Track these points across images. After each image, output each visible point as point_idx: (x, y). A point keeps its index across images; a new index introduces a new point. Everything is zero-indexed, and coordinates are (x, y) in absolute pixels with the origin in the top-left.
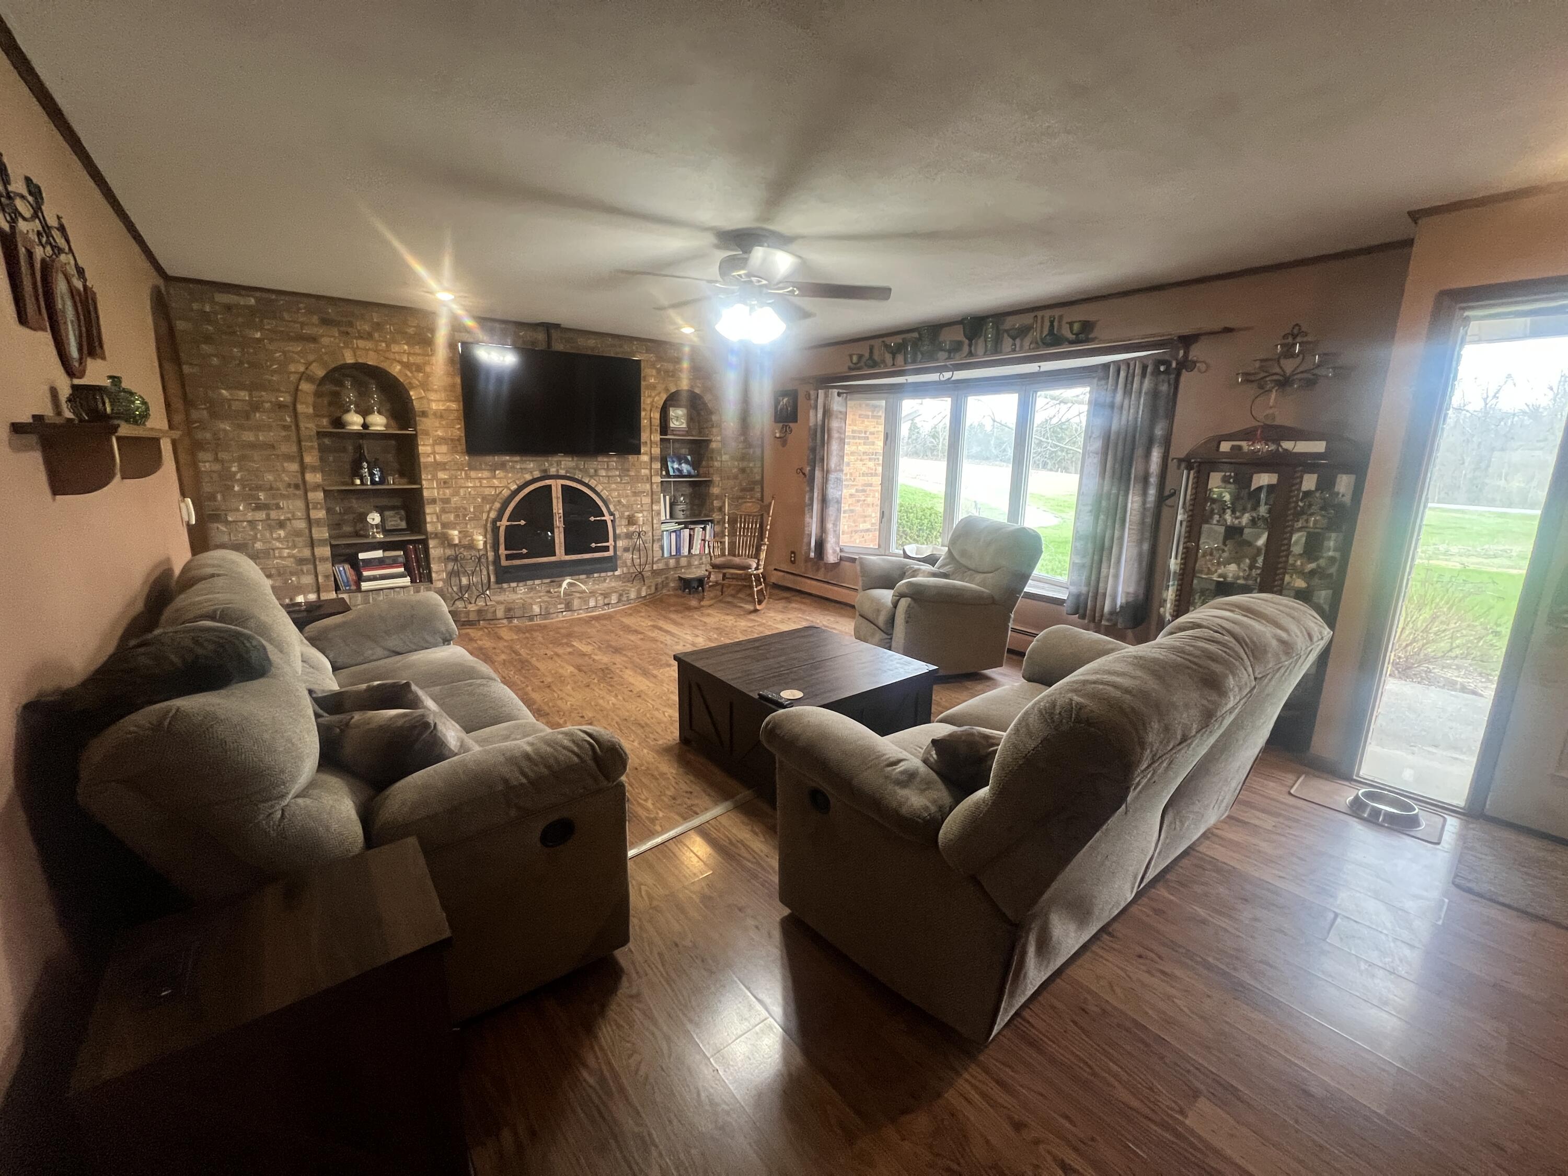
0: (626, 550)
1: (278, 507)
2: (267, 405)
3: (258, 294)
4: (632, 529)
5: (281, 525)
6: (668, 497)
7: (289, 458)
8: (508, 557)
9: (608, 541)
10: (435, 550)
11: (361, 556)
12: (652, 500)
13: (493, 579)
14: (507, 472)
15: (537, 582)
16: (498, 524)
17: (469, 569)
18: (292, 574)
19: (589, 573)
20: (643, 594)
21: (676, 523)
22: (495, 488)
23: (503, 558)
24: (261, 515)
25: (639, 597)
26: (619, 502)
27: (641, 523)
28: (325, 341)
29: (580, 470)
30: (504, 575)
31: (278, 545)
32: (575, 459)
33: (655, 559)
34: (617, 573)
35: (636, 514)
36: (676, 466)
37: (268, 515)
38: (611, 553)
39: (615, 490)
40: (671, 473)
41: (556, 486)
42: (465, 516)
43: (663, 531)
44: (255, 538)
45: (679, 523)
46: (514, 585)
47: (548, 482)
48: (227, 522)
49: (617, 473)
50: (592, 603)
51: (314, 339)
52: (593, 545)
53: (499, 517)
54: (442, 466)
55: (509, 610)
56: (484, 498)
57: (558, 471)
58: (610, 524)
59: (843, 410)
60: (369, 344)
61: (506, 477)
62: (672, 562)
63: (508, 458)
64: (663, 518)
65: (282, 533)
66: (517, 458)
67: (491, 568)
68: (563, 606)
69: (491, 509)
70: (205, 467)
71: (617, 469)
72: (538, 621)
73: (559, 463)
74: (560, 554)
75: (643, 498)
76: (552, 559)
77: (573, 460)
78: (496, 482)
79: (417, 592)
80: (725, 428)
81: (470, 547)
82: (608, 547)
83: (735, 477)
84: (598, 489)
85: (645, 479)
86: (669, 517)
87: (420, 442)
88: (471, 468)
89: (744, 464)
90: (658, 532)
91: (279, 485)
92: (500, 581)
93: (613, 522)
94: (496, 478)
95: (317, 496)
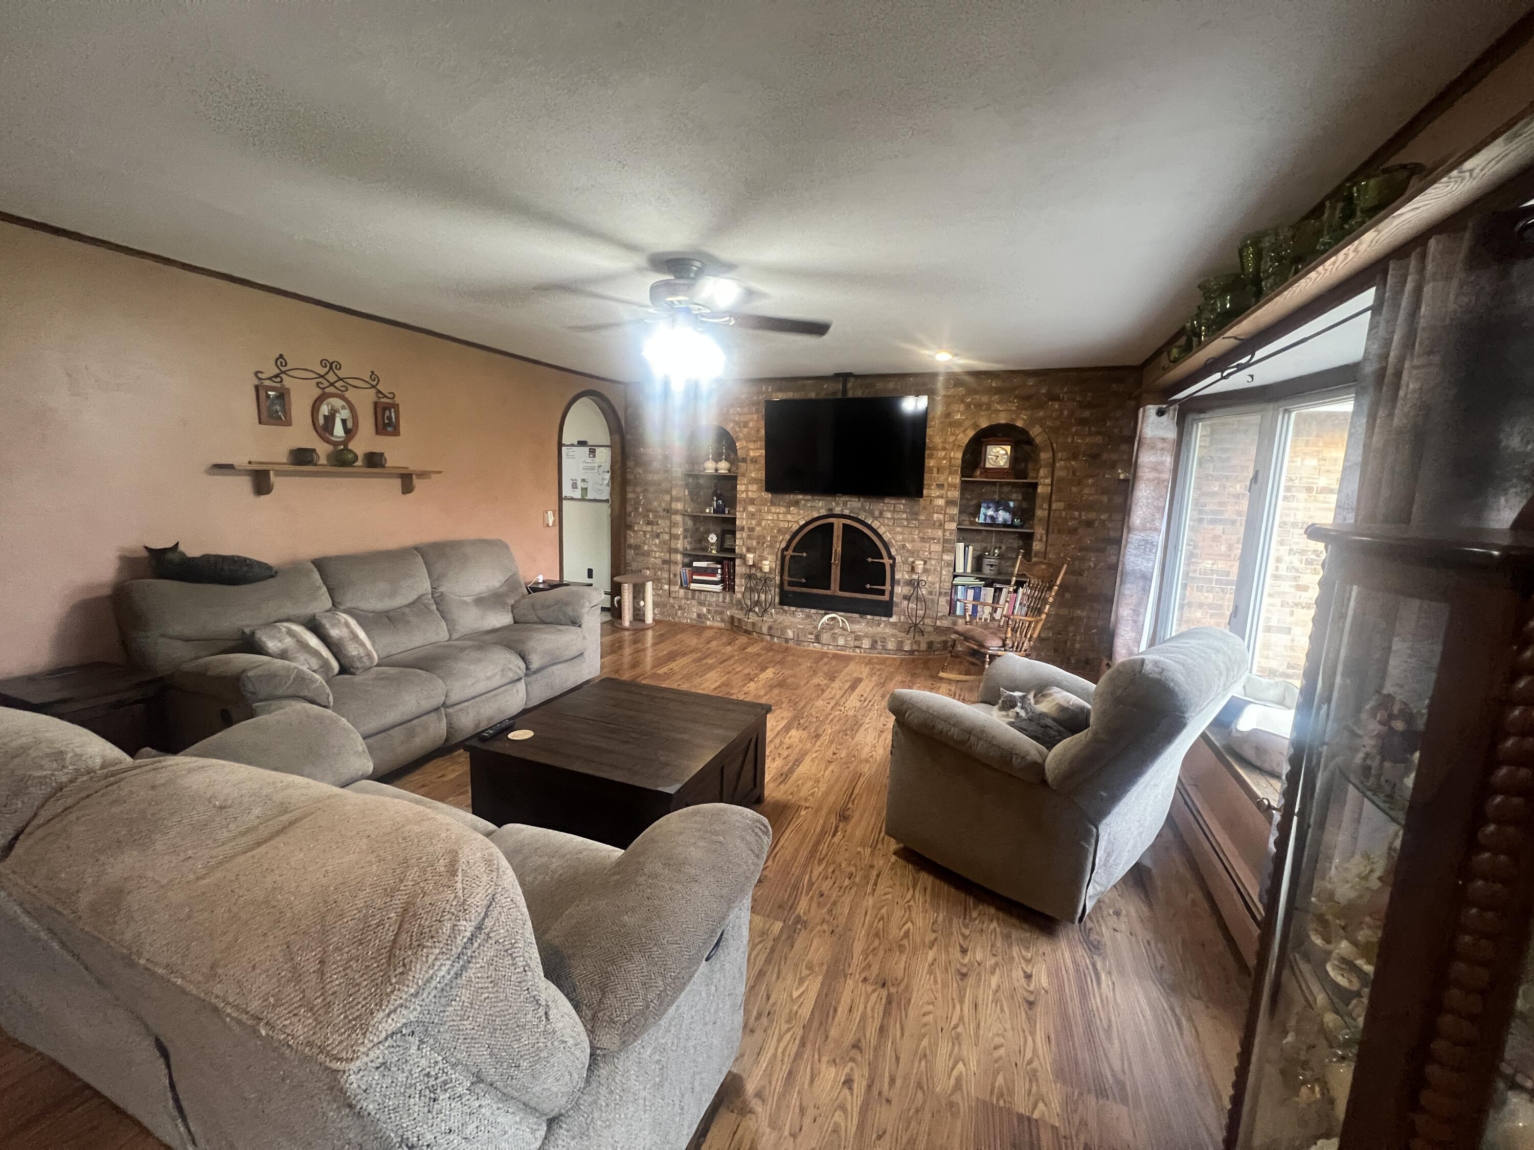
0: (907, 598)
1: (658, 524)
4: (915, 577)
5: (658, 536)
6: (971, 548)
9: (884, 585)
10: (740, 569)
11: (695, 564)
12: (947, 548)
13: (777, 600)
14: (799, 509)
15: (813, 611)
16: (785, 553)
17: (759, 588)
19: (863, 613)
20: (907, 648)
21: (977, 578)
22: (789, 522)
23: (786, 583)
24: (649, 528)
25: (900, 649)
26: (904, 546)
27: (921, 572)
29: (865, 511)
30: (787, 599)
31: (655, 549)
32: (862, 499)
34: (893, 620)
37: (652, 529)
38: (886, 597)
39: (898, 533)
41: (838, 524)
42: (763, 543)
43: (955, 585)
44: (645, 543)
45: (981, 579)
46: (793, 609)
47: (831, 520)
48: (634, 531)
49: (904, 516)
50: (841, 642)
52: (868, 586)
53: (786, 548)
54: (752, 502)
55: (770, 628)
56: (779, 531)
57: (842, 510)
58: (888, 568)
59: (1170, 435)
61: (799, 514)
62: (962, 623)
63: (801, 496)
64: (960, 571)
65: (657, 541)
66: (809, 497)
67: (777, 590)
68: (813, 637)
69: (783, 539)
70: (630, 496)
71: (904, 512)
72: (791, 643)
73: (845, 504)
74: (835, 589)
75: (932, 546)
76: (827, 592)
77: (859, 501)
78: (789, 517)
79: (725, 598)
80: (1061, 468)
81: (761, 569)
82: (884, 591)
83: (1073, 531)
84: (881, 531)
85: (937, 524)
86: (969, 570)
87: (739, 482)
88: (773, 504)
89: (1092, 515)
90: (946, 584)
91: (660, 509)
92: (782, 603)
93: (893, 566)
94: (789, 513)
95: (678, 518)
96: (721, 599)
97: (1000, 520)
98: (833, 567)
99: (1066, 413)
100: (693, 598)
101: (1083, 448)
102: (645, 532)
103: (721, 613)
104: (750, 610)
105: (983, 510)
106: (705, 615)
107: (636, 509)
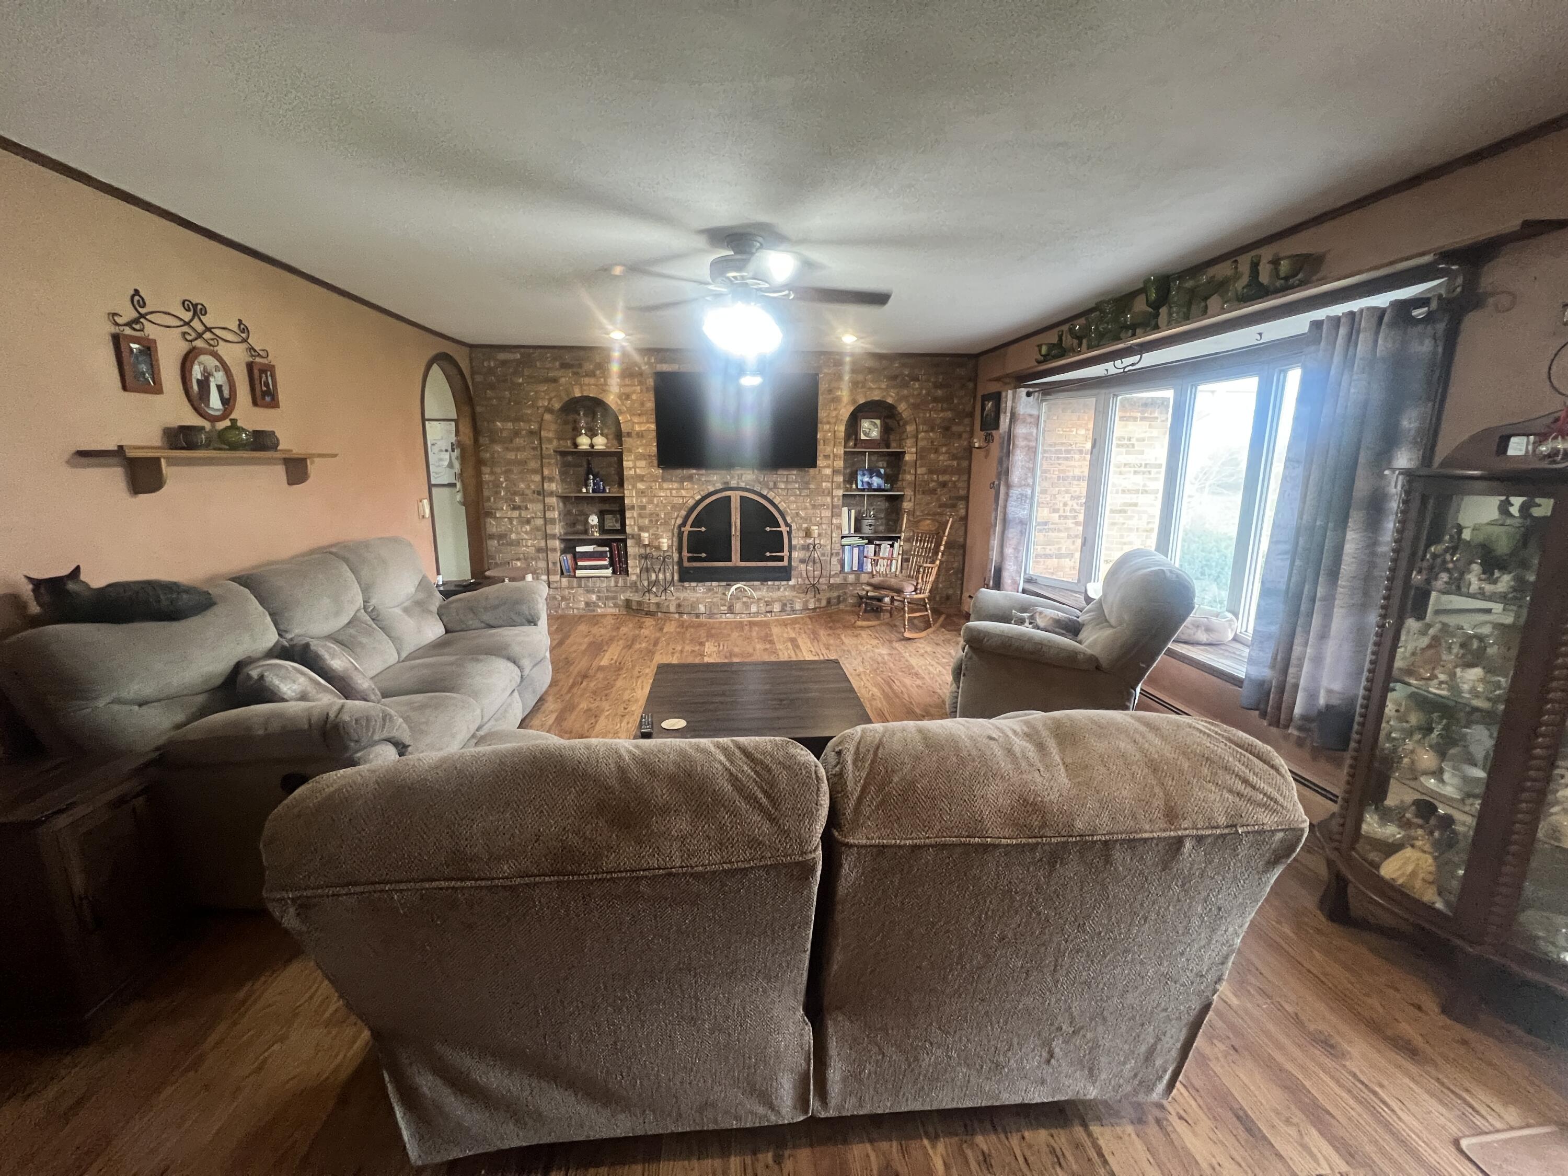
0: (802, 561)
1: (527, 508)
2: (524, 432)
3: (522, 350)
4: (810, 541)
5: (528, 522)
6: (853, 512)
7: (534, 472)
8: (690, 559)
9: (783, 551)
10: (632, 549)
11: (579, 549)
12: (834, 513)
13: (676, 577)
14: (693, 483)
15: (714, 584)
16: (683, 529)
17: (657, 568)
18: (532, 559)
19: (764, 580)
20: (811, 606)
21: (860, 538)
22: (683, 497)
23: (685, 559)
24: (516, 514)
25: (806, 609)
26: (798, 514)
27: (816, 535)
28: (563, 380)
29: (761, 483)
30: (686, 575)
31: (526, 536)
32: (756, 472)
33: (833, 573)
34: (791, 583)
35: (814, 527)
36: (866, 479)
37: (520, 515)
38: (785, 563)
39: (791, 503)
40: (860, 486)
41: (735, 497)
42: (657, 521)
43: (844, 545)
44: (511, 531)
45: (863, 538)
46: (694, 584)
47: (728, 493)
48: (495, 518)
49: (797, 486)
50: (754, 609)
51: (555, 380)
52: (768, 554)
53: (684, 524)
54: (641, 478)
55: (679, 606)
56: (674, 507)
57: (738, 483)
58: (785, 535)
59: (1035, 412)
60: (592, 381)
61: (693, 489)
62: (851, 578)
63: (695, 471)
64: (845, 532)
65: (528, 528)
67: (676, 567)
68: (726, 608)
69: (678, 516)
70: (486, 477)
71: (796, 482)
72: (703, 619)
73: (740, 476)
74: (736, 560)
75: (823, 511)
76: (729, 564)
77: (753, 473)
78: (683, 493)
79: (617, 582)
80: (923, 439)
81: (658, 548)
82: (783, 557)
83: (933, 492)
84: (776, 501)
85: (826, 492)
86: (852, 531)
87: (625, 458)
88: (664, 480)
89: (946, 478)
90: (836, 546)
91: (528, 492)
92: (682, 580)
93: (789, 533)
94: (683, 489)
95: (553, 500)
96: (613, 584)
97: (875, 486)
98: (733, 539)
99: (924, 392)
100: (580, 586)
101: (938, 421)
102: (510, 519)
103: (614, 598)
104: (649, 591)
105: (859, 478)
106: (594, 603)
107: (497, 493)
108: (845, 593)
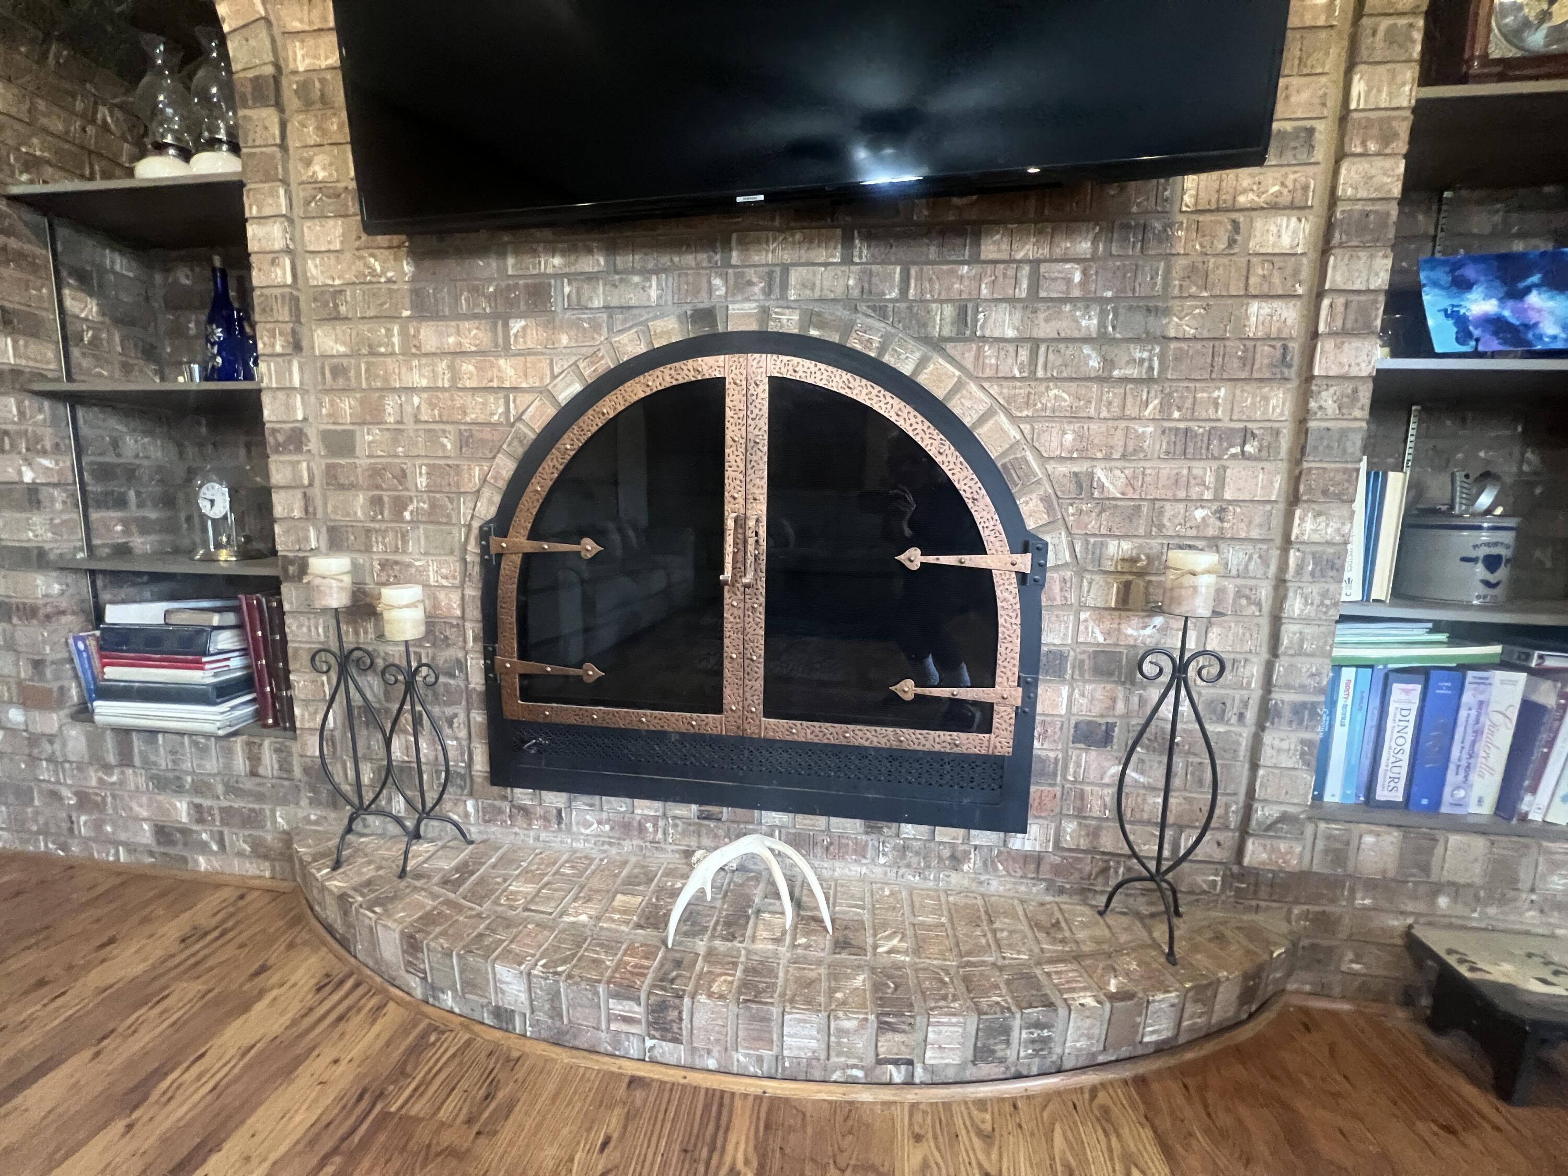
8: (536, 688)
9: (986, 677)
10: (301, 624)
11: (111, 615)
12: (1295, 480)
13: (481, 763)
14: (551, 324)
15: (645, 808)
16: (499, 545)
19: (880, 813)
21: (1437, 627)
22: (506, 392)
23: (512, 686)
26: (1084, 483)
27: (1201, 606)
29: (881, 311)
30: (522, 757)
32: (862, 251)
33: (1262, 813)
34: (1017, 842)
35: (1177, 557)
38: (999, 739)
39: (1054, 416)
42: (400, 505)
43: (1338, 667)
45: (1453, 633)
46: (554, 799)
47: (711, 366)
49: (1090, 323)
52: (907, 689)
53: (504, 519)
54: (328, 304)
56: (468, 440)
57: (763, 314)
58: (1007, 595)
61: (549, 350)
62: (1368, 845)
63: (557, 261)
64: (1354, 592)
66: (595, 262)
67: (477, 717)
69: (481, 481)
71: (1087, 301)
73: (777, 278)
74: (742, 708)
76: (708, 723)
77: (847, 260)
78: (505, 368)
79: (254, 759)
81: (384, 627)
82: (987, 709)
85: (1266, 354)
86: (1382, 587)
88: (425, 308)
90: (1306, 666)
92: (503, 773)
93: (1030, 584)
94: (506, 350)
96: (240, 763)
98: (731, 600)
100: (126, 759)
103: (251, 820)
106: (185, 832)
108: (1325, 923)
